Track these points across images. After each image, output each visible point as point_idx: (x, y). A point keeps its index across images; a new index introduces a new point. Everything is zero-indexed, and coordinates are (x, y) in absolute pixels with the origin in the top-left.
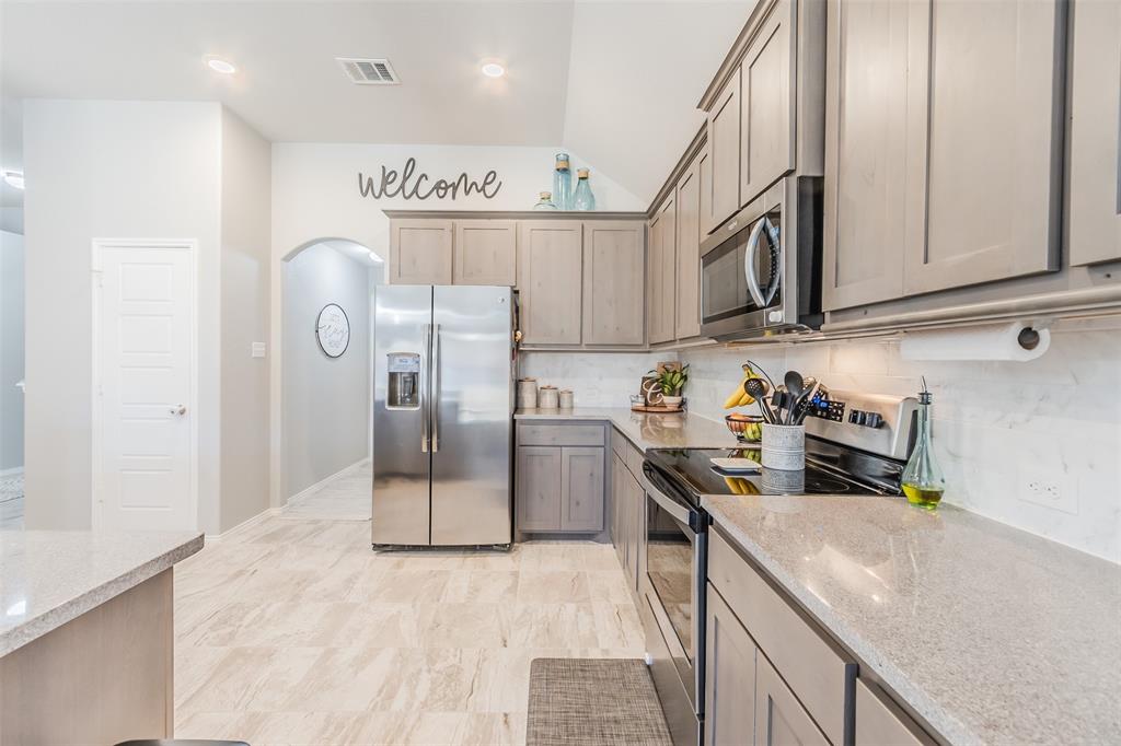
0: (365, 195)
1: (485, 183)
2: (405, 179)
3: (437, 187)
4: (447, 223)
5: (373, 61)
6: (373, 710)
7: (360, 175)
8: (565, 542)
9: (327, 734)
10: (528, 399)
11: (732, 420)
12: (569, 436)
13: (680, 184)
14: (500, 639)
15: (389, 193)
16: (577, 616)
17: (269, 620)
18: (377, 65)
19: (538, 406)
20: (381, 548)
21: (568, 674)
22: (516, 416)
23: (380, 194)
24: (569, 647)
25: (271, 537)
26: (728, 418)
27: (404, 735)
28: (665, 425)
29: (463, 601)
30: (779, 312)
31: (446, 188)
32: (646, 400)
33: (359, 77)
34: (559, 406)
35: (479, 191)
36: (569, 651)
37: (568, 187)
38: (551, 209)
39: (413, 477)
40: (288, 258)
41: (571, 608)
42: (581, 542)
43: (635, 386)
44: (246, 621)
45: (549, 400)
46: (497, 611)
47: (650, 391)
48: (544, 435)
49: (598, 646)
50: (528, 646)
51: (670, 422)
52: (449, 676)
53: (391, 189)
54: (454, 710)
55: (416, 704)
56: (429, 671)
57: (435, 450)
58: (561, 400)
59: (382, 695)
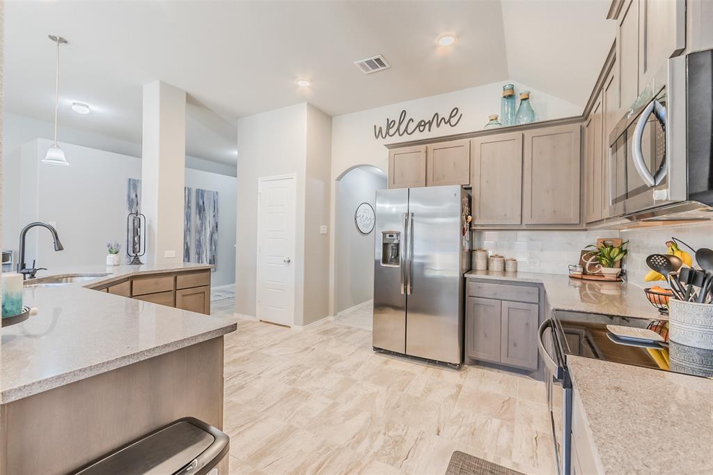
0: (377, 137)
1: (451, 117)
2: (400, 124)
3: (419, 125)
4: (423, 147)
5: (373, 58)
6: (347, 446)
7: (375, 127)
8: (505, 372)
9: (320, 451)
10: (480, 263)
11: (650, 292)
12: (509, 292)
13: (605, 87)
14: (435, 429)
15: (390, 134)
16: (499, 430)
17: (312, 377)
18: (375, 60)
19: (487, 269)
20: (378, 350)
21: (479, 471)
22: (466, 275)
23: (386, 136)
24: (486, 451)
25: (326, 332)
26: (647, 291)
27: (359, 469)
28: (602, 291)
29: (419, 396)
30: (664, 191)
31: (424, 126)
32: (584, 269)
33: (368, 70)
34: (505, 270)
35: (446, 123)
36: (485, 454)
37: (513, 108)
38: (499, 126)
39: (396, 308)
40: (339, 179)
41: (496, 422)
42: (519, 375)
43: (575, 258)
44: (303, 374)
45: (496, 265)
46: (439, 409)
47: (589, 262)
48: (488, 290)
49: (510, 458)
50: (454, 440)
51: (608, 290)
52: (396, 442)
53: (392, 131)
54: (393, 465)
55: (372, 452)
56: (385, 434)
57: (409, 293)
58: (507, 266)
59: (355, 439)
